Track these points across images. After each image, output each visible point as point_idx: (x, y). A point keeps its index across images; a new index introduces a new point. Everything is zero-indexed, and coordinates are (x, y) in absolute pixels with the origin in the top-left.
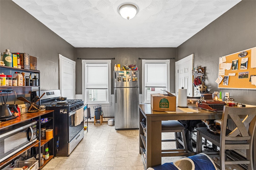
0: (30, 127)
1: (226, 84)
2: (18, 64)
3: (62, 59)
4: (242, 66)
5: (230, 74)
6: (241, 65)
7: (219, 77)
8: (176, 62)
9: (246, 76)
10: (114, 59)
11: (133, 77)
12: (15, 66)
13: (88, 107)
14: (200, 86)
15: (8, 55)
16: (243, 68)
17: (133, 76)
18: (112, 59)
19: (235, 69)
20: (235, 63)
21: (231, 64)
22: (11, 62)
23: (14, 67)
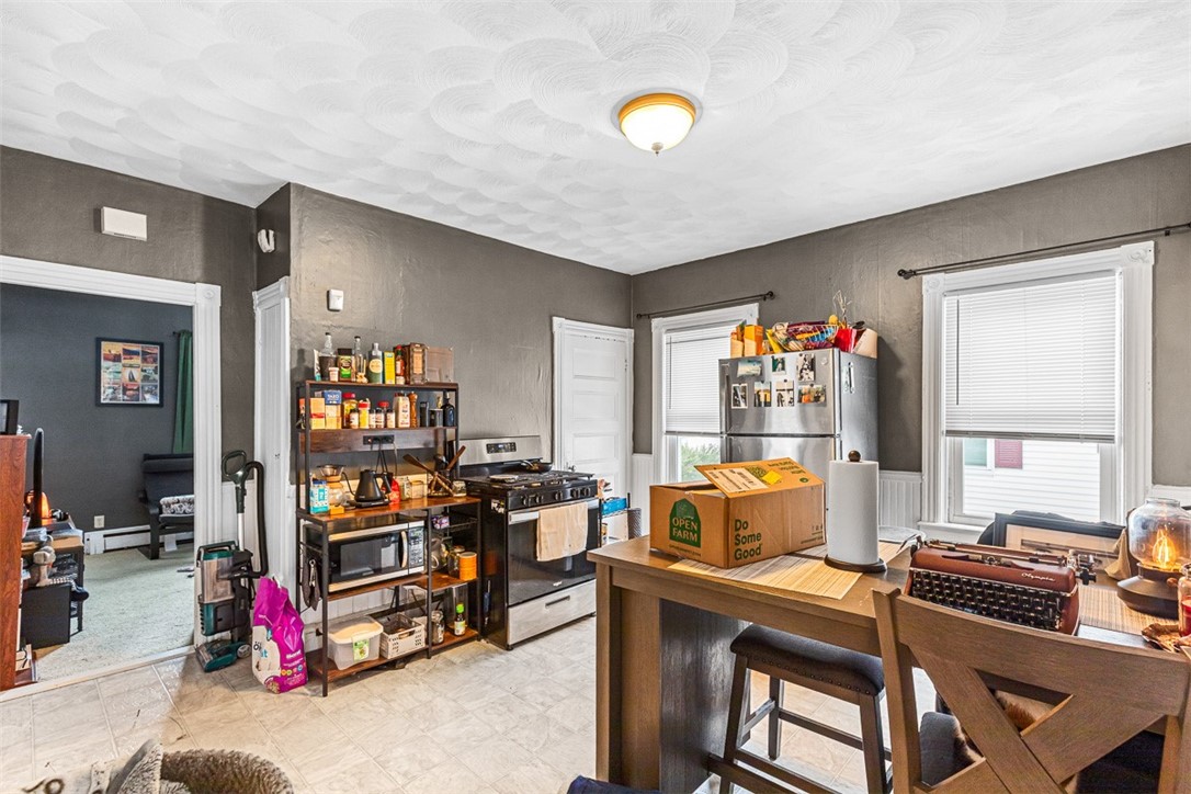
0: (403, 534)
2: (397, 375)
3: (567, 332)
10: (771, 294)
12: (390, 381)
13: (633, 507)
15: (376, 357)
18: (765, 299)
22: (380, 371)
23: (388, 382)
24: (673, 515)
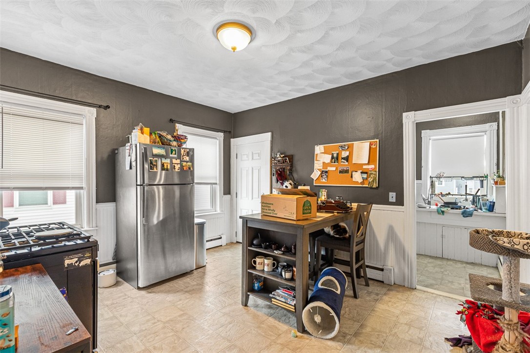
1: (324, 180)
4: (343, 160)
5: (329, 169)
6: (342, 158)
7: (315, 170)
8: (232, 140)
9: (347, 171)
11: (184, 161)
14: (289, 182)
16: (344, 162)
17: (183, 159)
18: (100, 107)
19: (335, 162)
20: (335, 155)
21: (330, 156)
24: (304, 206)
